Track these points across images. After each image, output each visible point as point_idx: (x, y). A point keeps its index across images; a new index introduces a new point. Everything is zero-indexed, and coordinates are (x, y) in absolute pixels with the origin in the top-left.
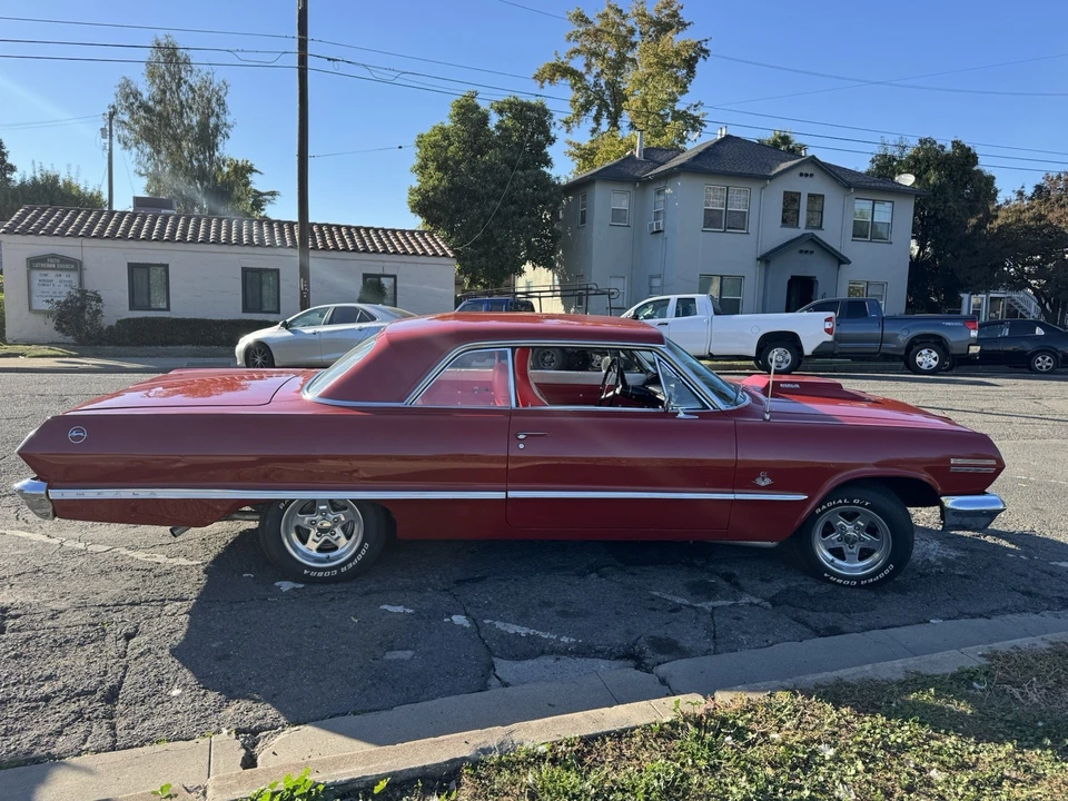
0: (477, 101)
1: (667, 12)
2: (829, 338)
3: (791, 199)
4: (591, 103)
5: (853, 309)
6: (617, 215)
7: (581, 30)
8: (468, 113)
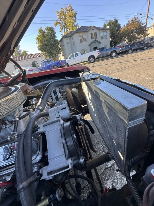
0: (42, 29)
1: (70, 8)
2: (99, 55)
3: (92, 34)
4: (63, 27)
5: (102, 49)
6: (68, 43)
7: (58, 14)
8: (41, 31)
